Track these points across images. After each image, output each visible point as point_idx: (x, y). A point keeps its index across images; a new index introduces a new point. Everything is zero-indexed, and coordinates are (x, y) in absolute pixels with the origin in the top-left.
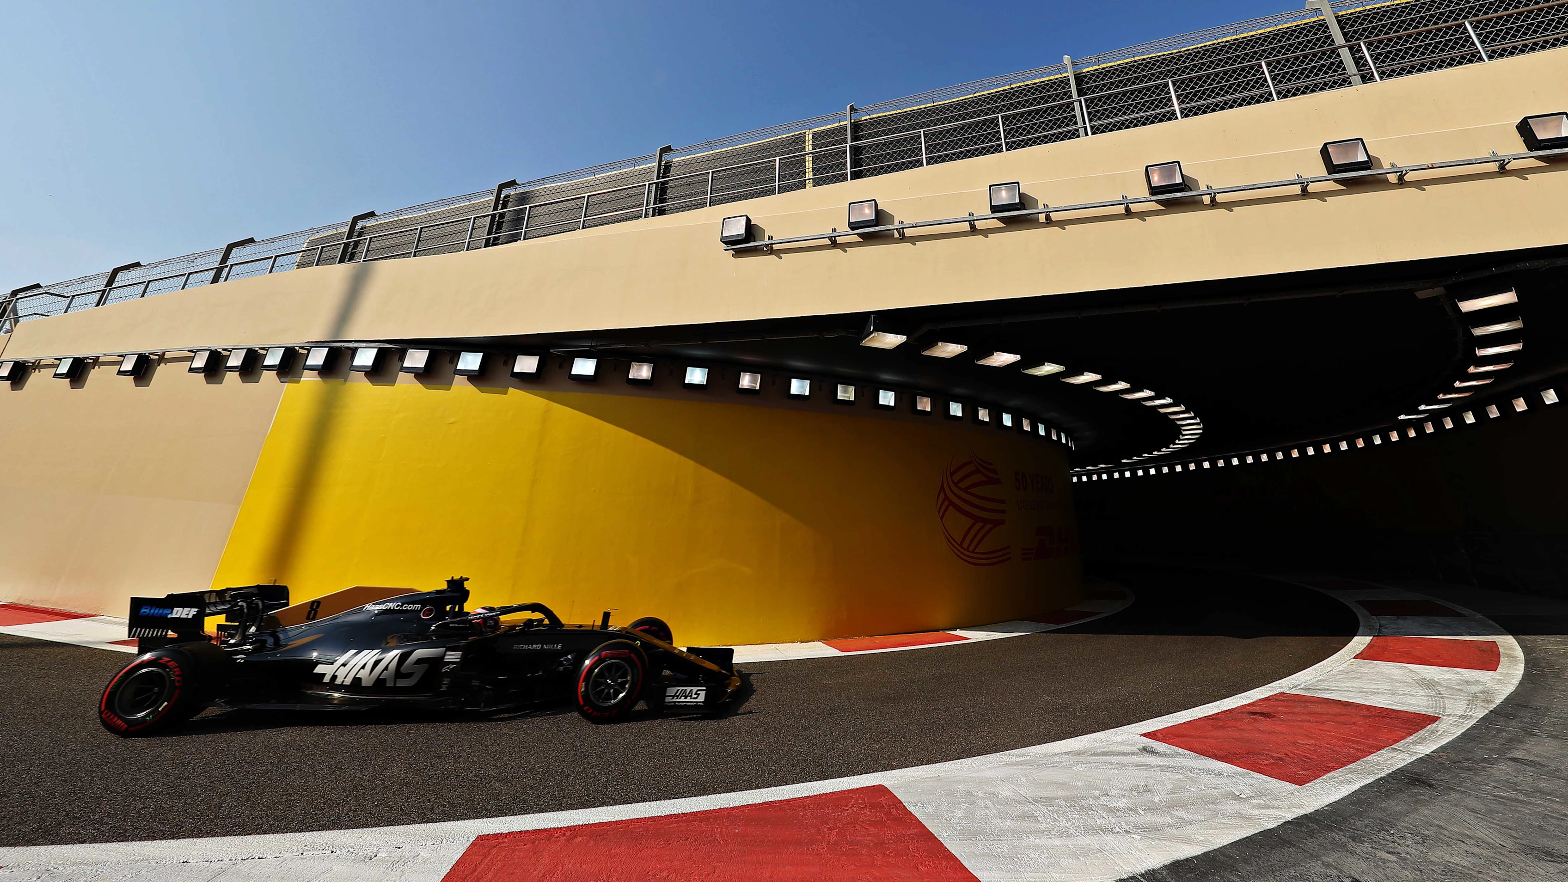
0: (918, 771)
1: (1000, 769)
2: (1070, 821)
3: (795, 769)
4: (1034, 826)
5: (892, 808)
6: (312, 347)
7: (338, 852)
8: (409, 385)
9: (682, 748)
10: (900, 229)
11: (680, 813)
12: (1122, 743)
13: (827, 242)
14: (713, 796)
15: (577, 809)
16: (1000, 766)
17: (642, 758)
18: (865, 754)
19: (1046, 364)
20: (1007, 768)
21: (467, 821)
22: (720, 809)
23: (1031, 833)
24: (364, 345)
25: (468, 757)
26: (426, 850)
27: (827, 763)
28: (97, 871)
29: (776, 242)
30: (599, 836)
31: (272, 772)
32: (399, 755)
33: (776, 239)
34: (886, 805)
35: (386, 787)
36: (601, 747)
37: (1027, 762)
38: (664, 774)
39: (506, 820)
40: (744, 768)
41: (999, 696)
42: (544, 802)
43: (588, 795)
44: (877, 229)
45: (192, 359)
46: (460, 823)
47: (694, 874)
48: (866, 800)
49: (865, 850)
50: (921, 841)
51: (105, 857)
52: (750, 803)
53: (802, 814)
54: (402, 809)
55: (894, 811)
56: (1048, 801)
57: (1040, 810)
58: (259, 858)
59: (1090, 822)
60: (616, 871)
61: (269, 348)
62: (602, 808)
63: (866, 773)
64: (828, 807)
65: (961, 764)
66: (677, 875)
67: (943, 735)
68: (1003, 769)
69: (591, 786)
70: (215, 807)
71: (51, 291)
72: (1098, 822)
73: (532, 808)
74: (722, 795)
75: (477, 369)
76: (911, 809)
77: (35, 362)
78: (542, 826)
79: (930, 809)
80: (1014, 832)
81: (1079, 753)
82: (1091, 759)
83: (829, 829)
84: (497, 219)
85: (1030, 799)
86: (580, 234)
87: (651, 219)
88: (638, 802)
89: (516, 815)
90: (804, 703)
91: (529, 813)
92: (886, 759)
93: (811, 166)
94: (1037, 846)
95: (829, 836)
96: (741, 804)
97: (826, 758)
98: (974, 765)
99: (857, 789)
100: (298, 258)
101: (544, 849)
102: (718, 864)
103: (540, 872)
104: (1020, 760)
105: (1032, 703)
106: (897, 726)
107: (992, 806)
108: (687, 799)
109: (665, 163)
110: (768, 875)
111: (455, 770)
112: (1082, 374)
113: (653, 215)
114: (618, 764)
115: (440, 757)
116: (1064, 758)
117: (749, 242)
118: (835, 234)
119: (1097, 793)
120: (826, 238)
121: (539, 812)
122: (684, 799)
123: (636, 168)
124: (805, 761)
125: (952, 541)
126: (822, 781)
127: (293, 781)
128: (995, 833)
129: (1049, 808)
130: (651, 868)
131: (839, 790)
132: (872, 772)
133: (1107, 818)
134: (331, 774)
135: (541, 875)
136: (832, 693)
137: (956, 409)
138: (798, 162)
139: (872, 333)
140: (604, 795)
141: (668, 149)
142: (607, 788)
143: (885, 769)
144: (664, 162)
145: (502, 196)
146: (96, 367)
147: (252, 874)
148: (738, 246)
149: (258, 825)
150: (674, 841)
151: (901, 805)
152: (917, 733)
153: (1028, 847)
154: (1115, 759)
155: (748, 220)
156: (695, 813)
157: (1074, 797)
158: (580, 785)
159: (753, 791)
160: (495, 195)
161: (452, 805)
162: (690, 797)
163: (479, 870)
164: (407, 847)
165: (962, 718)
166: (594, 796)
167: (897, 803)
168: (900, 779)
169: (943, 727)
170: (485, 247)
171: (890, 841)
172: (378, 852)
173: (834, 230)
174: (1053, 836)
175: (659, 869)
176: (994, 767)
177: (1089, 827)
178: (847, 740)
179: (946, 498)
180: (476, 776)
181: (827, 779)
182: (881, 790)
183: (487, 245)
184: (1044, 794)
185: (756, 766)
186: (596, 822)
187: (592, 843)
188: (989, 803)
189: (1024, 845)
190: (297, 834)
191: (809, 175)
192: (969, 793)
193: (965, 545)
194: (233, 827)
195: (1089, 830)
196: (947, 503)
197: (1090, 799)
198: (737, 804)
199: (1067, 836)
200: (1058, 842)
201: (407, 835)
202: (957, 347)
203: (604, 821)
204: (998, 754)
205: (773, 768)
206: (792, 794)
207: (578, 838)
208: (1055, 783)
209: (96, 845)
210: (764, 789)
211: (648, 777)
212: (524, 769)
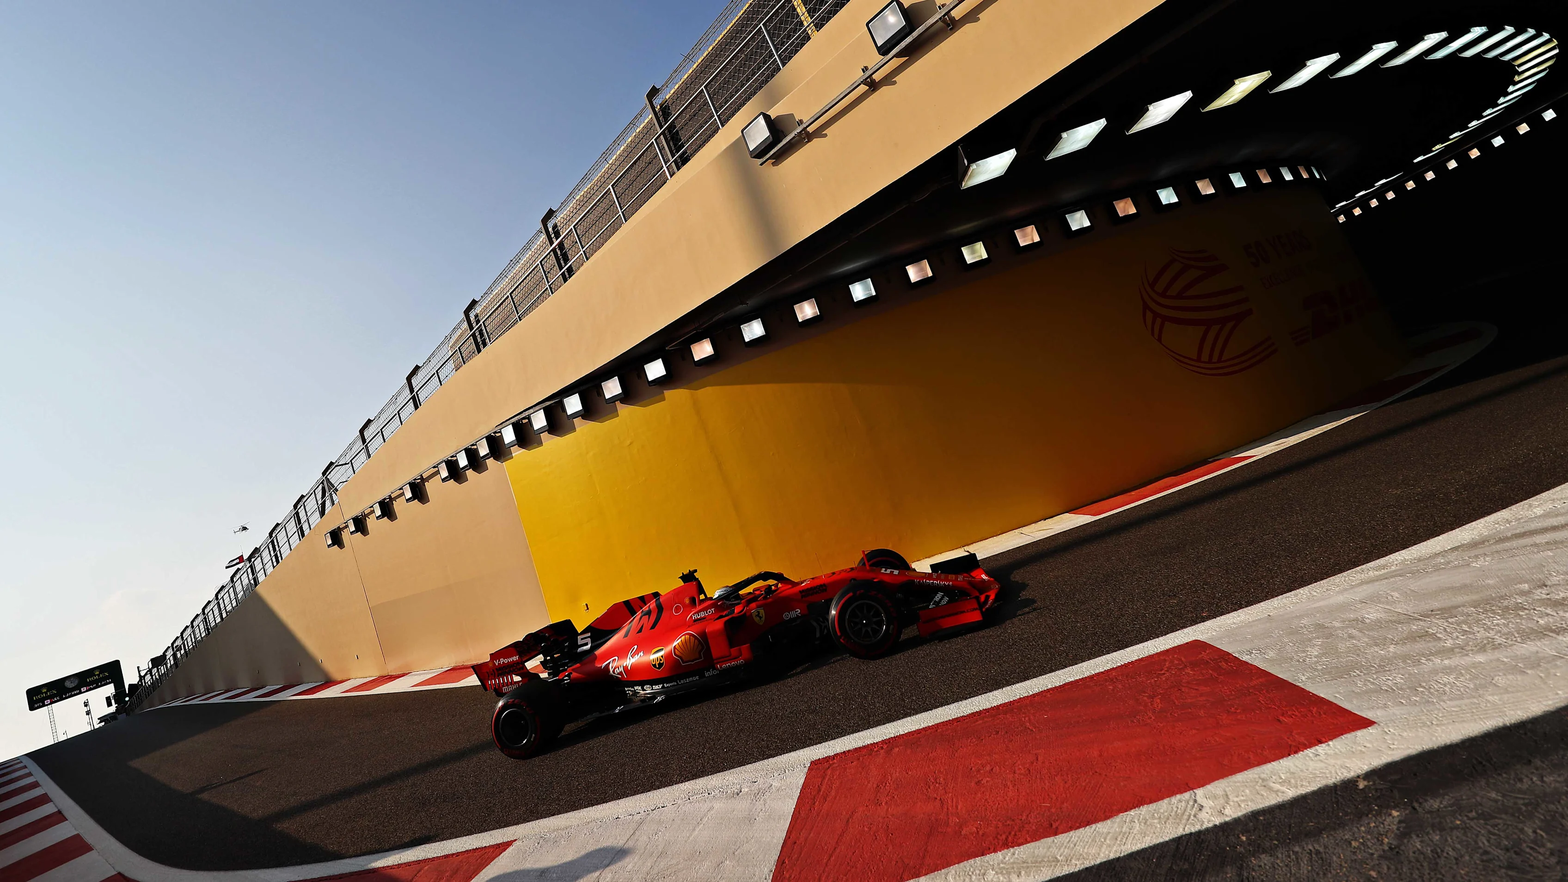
0: (1239, 616)
1: (1356, 590)
2: (1492, 629)
3: (1086, 645)
4: (1432, 645)
5: (1221, 662)
6: (501, 429)
7: (713, 793)
8: (582, 427)
9: (961, 650)
10: (944, 16)
11: (981, 709)
12: (1546, 515)
13: (863, 88)
14: (1009, 688)
15: (884, 724)
16: (1352, 587)
17: (926, 667)
18: (1163, 612)
19: (1237, 82)
20: (1365, 587)
21: (797, 751)
22: (1020, 698)
23: (1432, 654)
24: (531, 411)
25: (779, 699)
26: (776, 781)
27: (1120, 631)
28: (568, 833)
29: (807, 124)
30: (914, 744)
31: (647, 742)
32: (728, 709)
33: (806, 119)
34: (1211, 660)
35: (728, 736)
36: (885, 665)
37: (1394, 574)
38: (953, 677)
39: (829, 745)
40: (1030, 655)
41: (1321, 508)
42: (854, 724)
43: (889, 710)
44: (915, 34)
45: (438, 472)
46: (793, 754)
47: (1017, 764)
48: (1183, 659)
49: (1202, 711)
50: (1272, 690)
51: (569, 823)
52: (1050, 687)
53: (1111, 687)
54: (746, 751)
55: (1223, 665)
56: (1447, 612)
57: (1437, 626)
58: (662, 807)
59: (1525, 625)
60: (940, 772)
61: (476, 442)
62: (906, 719)
63: (1173, 631)
64: (1140, 675)
65: (1296, 595)
66: (1000, 767)
67: (1257, 570)
68: (1360, 589)
69: (889, 702)
70: (621, 775)
71: (340, 463)
72: (1541, 622)
73: (846, 730)
74: (1018, 685)
75: (621, 392)
76: (1245, 658)
77: (362, 515)
78: (860, 744)
79: (1271, 654)
80: (1405, 658)
81: (1474, 545)
82: (1499, 547)
83: (1149, 697)
84: (559, 253)
85: (1416, 615)
86: (627, 227)
87: (679, 174)
88: (937, 707)
89: (835, 739)
90: (1071, 577)
91: (845, 736)
92: (1192, 612)
93: (804, 9)
94: (1450, 668)
95: (1152, 705)
96: (1041, 690)
97: (1118, 626)
98: (1315, 594)
99: (1167, 651)
100: (451, 365)
101: (869, 762)
102: (1038, 751)
103: (873, 783)
104: (1381, 573)
105: (1374, 504)
106: (1193, 575)
107: (1360, 634)
108: (983, 696)
109: (661, 107)
110: (1096, 754)
111: (773, 711)
112: (1304, 66)
113: (678, 169)
114: (906, 678)
115: (758, 704)
116: (1452, 557)
117: (780, 141)
118: (868, 73)
119: (1526, 586)
120: (859, 85)
121: (853, 733)
122: (980, 696)
123: (638, 131)
124: (1095, 634)
125: (1182, 359)
126: (1122, 651)
127: (664, 745)
128: (1375, 664)
129: (1450, 620)
130: (972, 765)
131: (1146, 655)
132: (1179, 630)
133: (1555, 614)
134: (686, 735)
135: (875, 786)
136: (1100, 560)
137: (1168, 196)
138: (787, 15)
139: (968, 167)
140: (903, 707)
141: (653, 92)
142: (904, 701)
143: (1194, 622)
144: (659, 107)
145: (550, 229)
146: (394, 502)
147: (662, 820)
148: (772, 153)
149: (652, 782)
150: (985, 736)
151: (1231, 656)
152: (1221, 576)
153: (1435, 672)
154: (1539, 539)
155: (767, 118)
156: (998, 707)
157: (1487, 600)
158: (879, 703)
159: (1048, 675)
160: (544, 232)
161: (783, 741)
162: (986, 693)
163: (823, 790)
164: (761, 781)
165: (1277, 545)
166: (895, 710)
167: (1226, 656)
168: (1218, 629)
169: (1254, 562)
170: (565, 283)
171: (1231, 697)
172: (741, 788)
173: (865, 69)
174: (1470, 652)
175: (981, 764)
176: (1346, 590)
177: (1527, 630)
178: (1135, 603)
179: (1156, 315)
180: (791, 712)
181: (1127, 647)
182: (1197, 646)
183: (565, 280)
184: (1436, 605)
185: (1042, 650)
186: (906, 732)
187: (909, 752)
188: (1354, 632)
189: (1426, 670)
190: (680, 785)
191: (806, 20)
192: (1320, 627)
193: (1205, 357)
194: (637, 787)
195: (1527, 635)
196: (1159, 321)
197: (1517, 597)
198: (1036, 691)
199: (1494, 649)
200: (1480, 658)
201: (757, 770)
202: (1091, 127)
203: (913, 730)
204: (1345, 574)
205: (1062, 648)
206: (1092, 670)
207: (895, 749)
208: (1449, 589)
209: (562, 815)
210: (1060, 671)
211: (938, 683)
212: (827, 699)
